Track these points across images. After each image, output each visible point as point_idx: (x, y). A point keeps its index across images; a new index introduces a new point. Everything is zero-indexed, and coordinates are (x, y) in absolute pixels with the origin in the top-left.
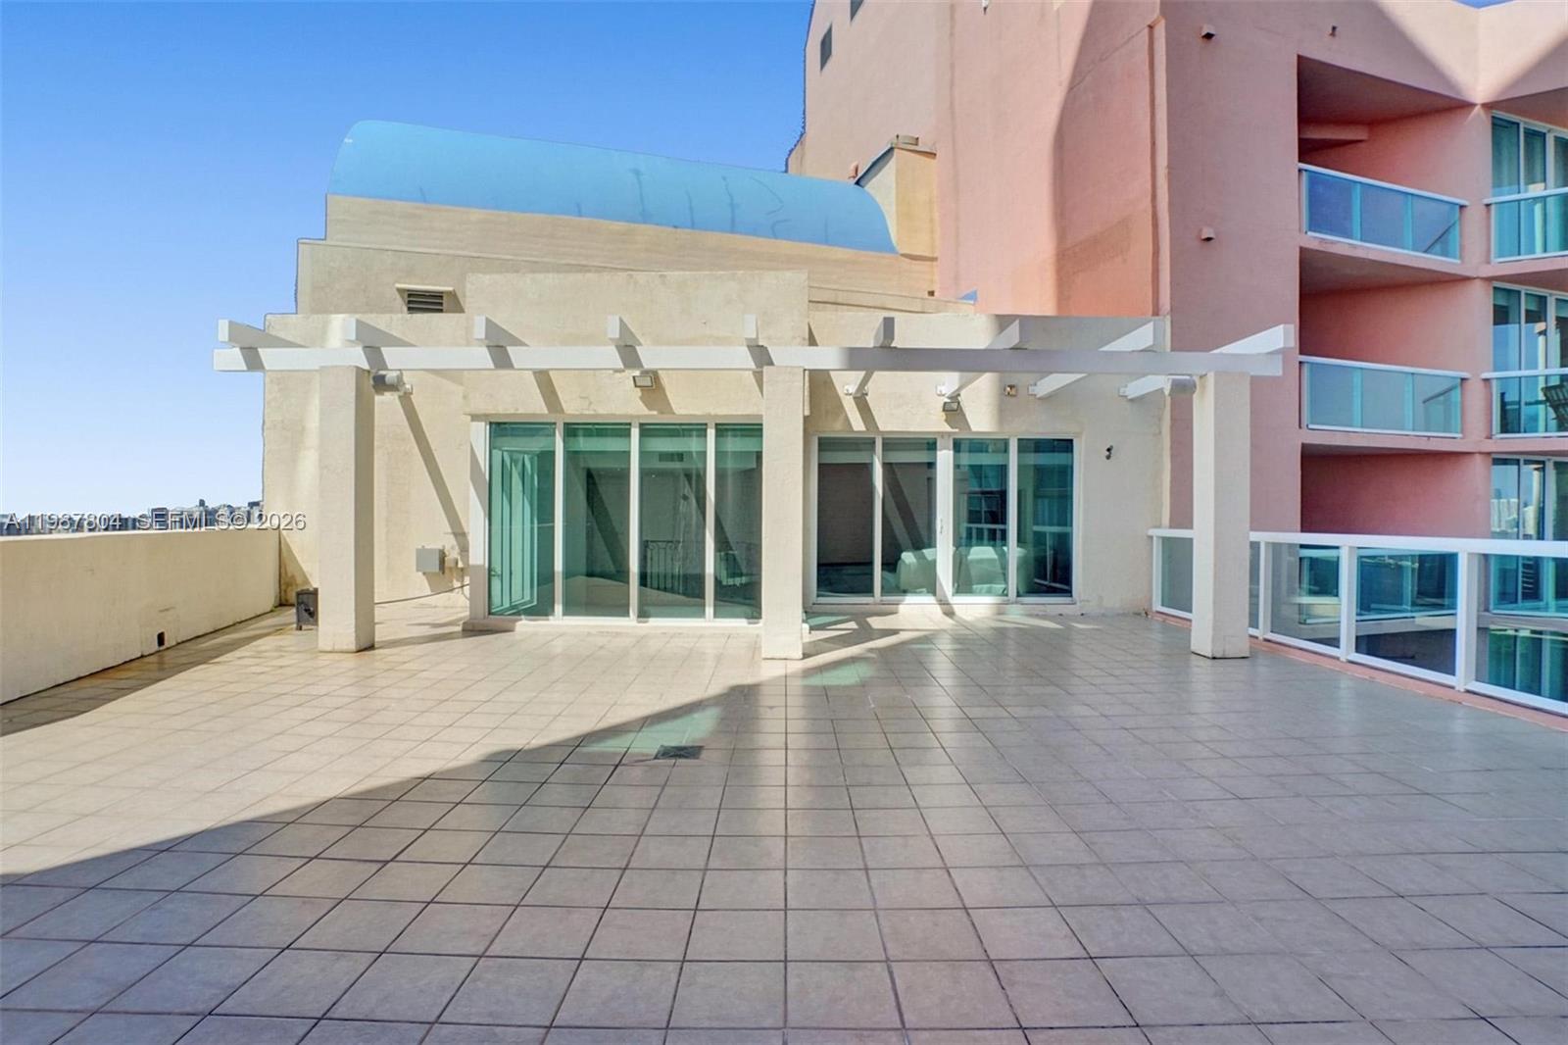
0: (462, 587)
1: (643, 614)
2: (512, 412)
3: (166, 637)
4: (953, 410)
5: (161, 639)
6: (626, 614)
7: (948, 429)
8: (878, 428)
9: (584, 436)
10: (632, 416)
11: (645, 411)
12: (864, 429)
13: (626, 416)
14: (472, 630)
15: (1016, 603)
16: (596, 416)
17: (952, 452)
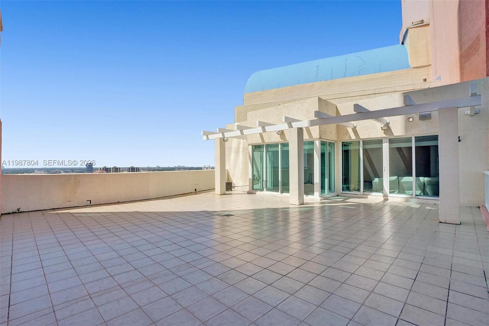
0: (258, 183)
1: (282, 192)
2: (255, 143)
3: (197, 190)
4: (387, 129)
5: (196, 190)
6: (278, 192)
7: (385, 136)
8: (360, 138)
9: (270, 147)
10: (279, 142)
11: (281, 141)
12: (355, 138)
13: (277, 142)
14: (249, 193)
15: (415, 198)
16: (271, 142)
17: (388, 144)
